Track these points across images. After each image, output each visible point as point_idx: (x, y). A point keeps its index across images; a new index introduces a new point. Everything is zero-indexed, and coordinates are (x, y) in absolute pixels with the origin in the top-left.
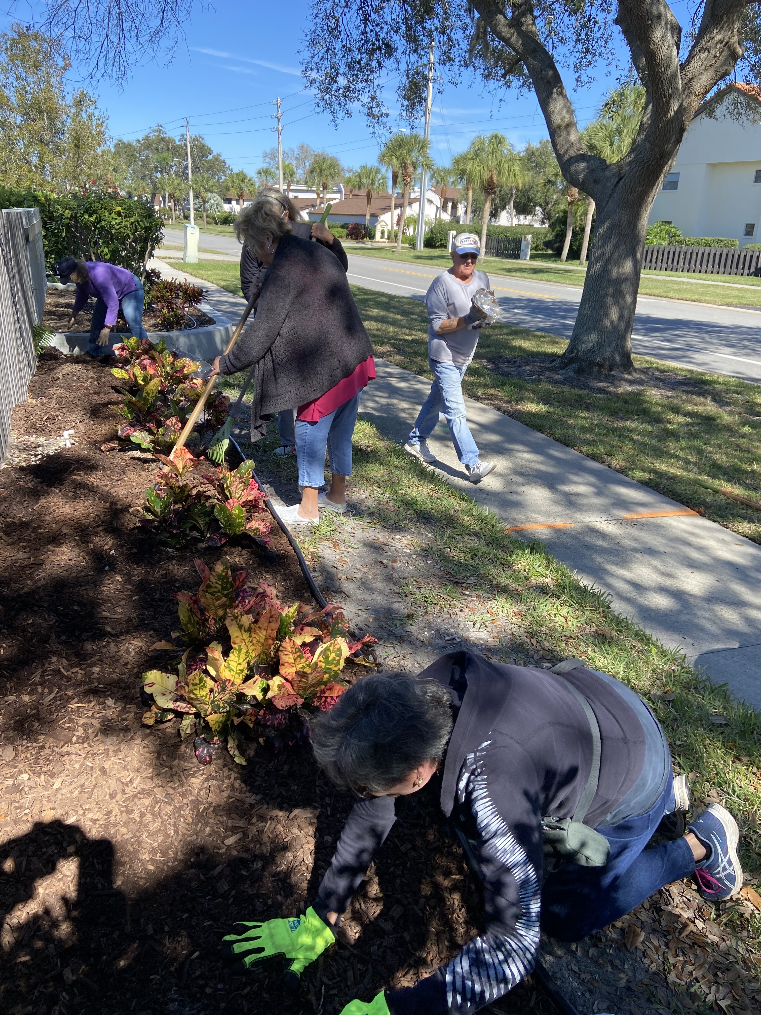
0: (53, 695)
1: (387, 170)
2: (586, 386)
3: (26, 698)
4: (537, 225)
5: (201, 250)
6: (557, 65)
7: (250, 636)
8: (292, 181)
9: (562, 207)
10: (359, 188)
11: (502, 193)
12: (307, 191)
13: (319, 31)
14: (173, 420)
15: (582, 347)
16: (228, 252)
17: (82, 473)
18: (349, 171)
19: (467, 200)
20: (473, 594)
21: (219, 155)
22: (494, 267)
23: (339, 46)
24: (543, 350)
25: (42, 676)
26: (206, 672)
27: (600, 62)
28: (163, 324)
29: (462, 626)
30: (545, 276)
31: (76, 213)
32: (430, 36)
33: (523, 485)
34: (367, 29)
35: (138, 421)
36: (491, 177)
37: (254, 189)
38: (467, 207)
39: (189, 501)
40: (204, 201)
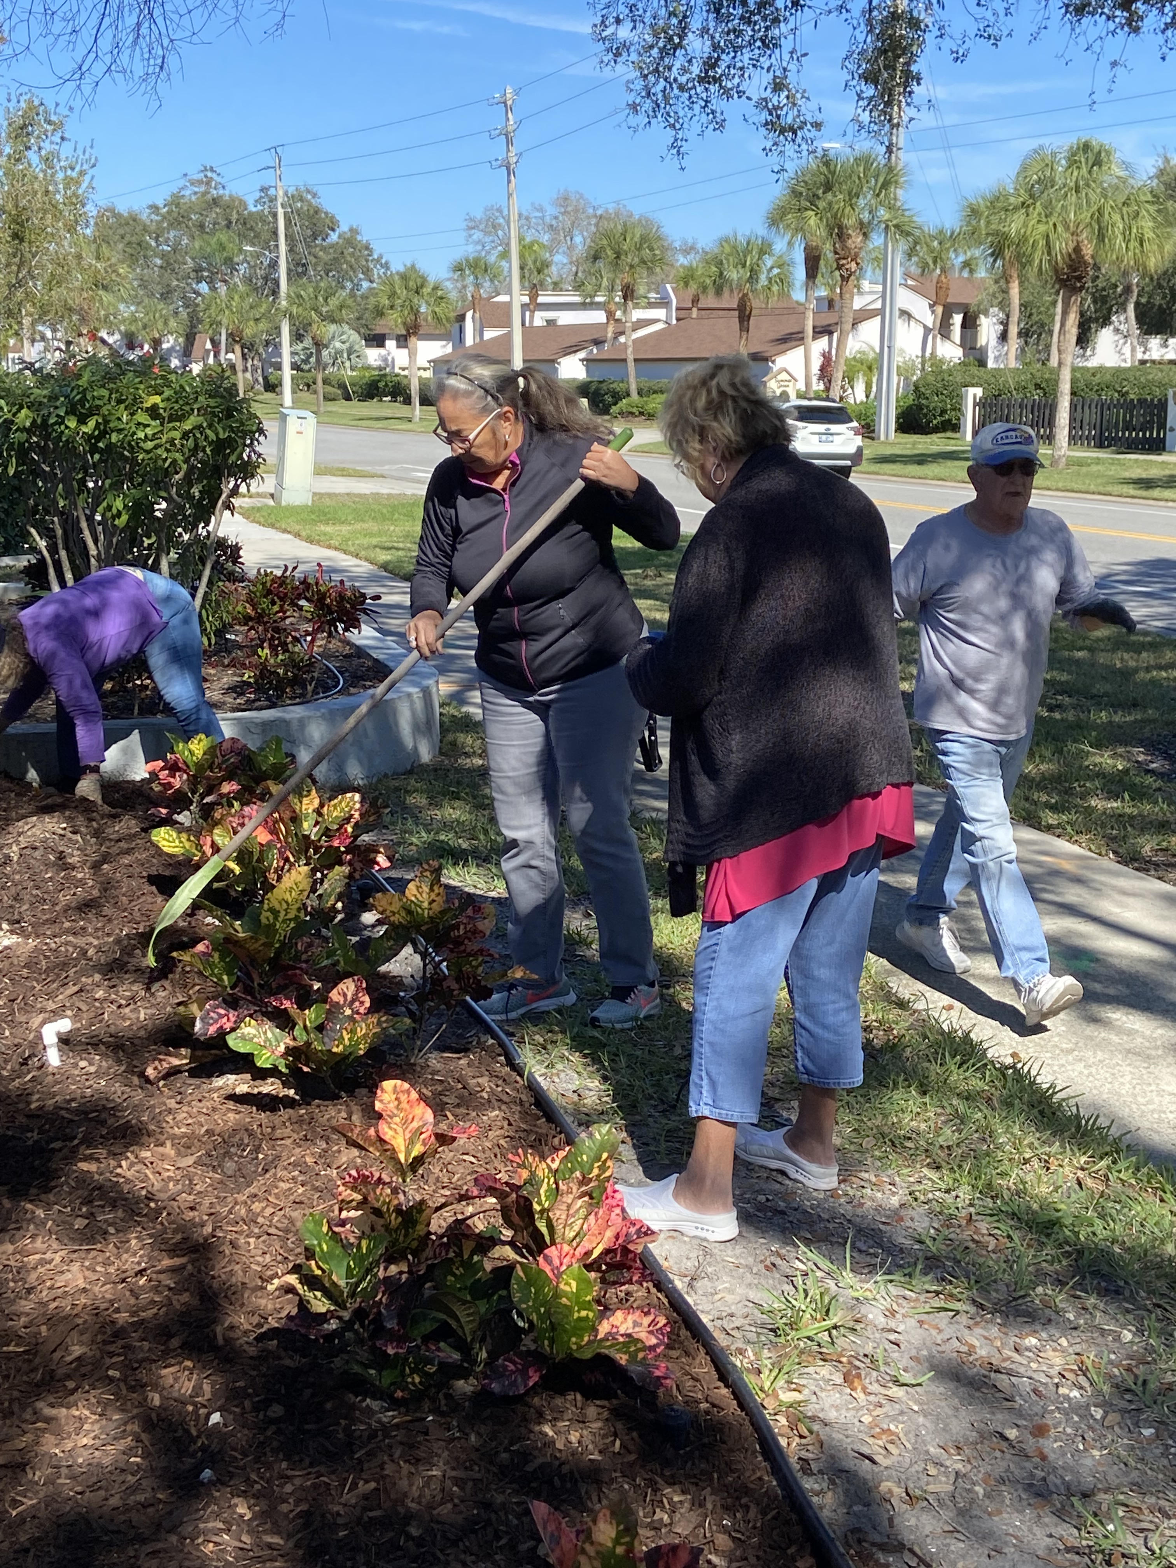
1: (790, 244)
5: (320, 470)
8: (542, 283)
10: (719, 292)
11: (1101, 283)
12: (583, 306)
14: (348, 987)
16: (385, 469)
17: (102, 1152)
18: (688, 250)
19: (1004, 305)
21: (354, 231)
22: (1097, 476)
28: (259, 688)
31: (46, 417)
35: (248, 990)
36: (1077, 249)
37: (447, 311)
38: (1005, 324)
39: (429, 1252)
40: (318, 345)
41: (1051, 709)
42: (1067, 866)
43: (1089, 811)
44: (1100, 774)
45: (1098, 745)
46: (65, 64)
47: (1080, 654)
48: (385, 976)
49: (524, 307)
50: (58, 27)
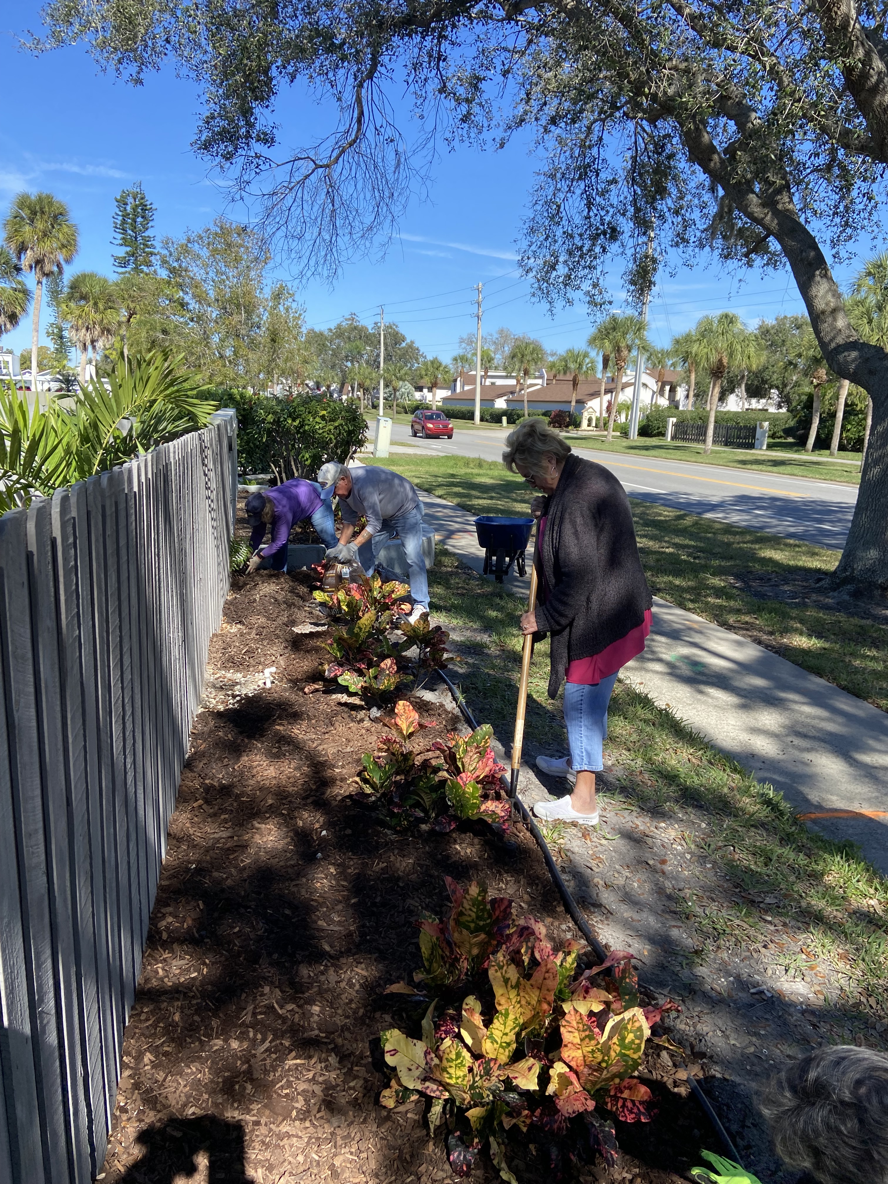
0: (267, 1044)
1: (597, 354)
2: (867, 615)
3: (235, 1044)
4: (772, 410)
5: (393, 443)
6: (820, 246)
7: (518, 995)
8: (490, 367)
9: (807, 390)
10: (565, 373)
11: (731, 375)
12: (506, 377)
13: (538, 218)
14: (388, 661)
15: (859, 566)
17: (285, 722)
18: (553, 355)
19: (688, 383)
20: (776, 921)
21: (412, 342)
22: (723, 458)
23: (559, 232)
24: (800, 563)
25: (254, 1014)
26: (459, 1036)
27: (863, 236)
29: (770, 972)
30: (788, 469)
31: (279, 418)
32: (662, 217)
33: (808, 750)
34: (591, 214)
35: (348, 660)
36: (720, 361)
37: (449, 377)
38: (688, 391)
39: (413, 772)
40: (395, 390)
41: (695, 558)
42: (695, 626)
43: (707, 603)
44: (713, 587)
45: (713, 575)
46: (295, 270)
47: (710, 535)
48: (405, 657)
49: (482, 377)
50: (293, 255)
